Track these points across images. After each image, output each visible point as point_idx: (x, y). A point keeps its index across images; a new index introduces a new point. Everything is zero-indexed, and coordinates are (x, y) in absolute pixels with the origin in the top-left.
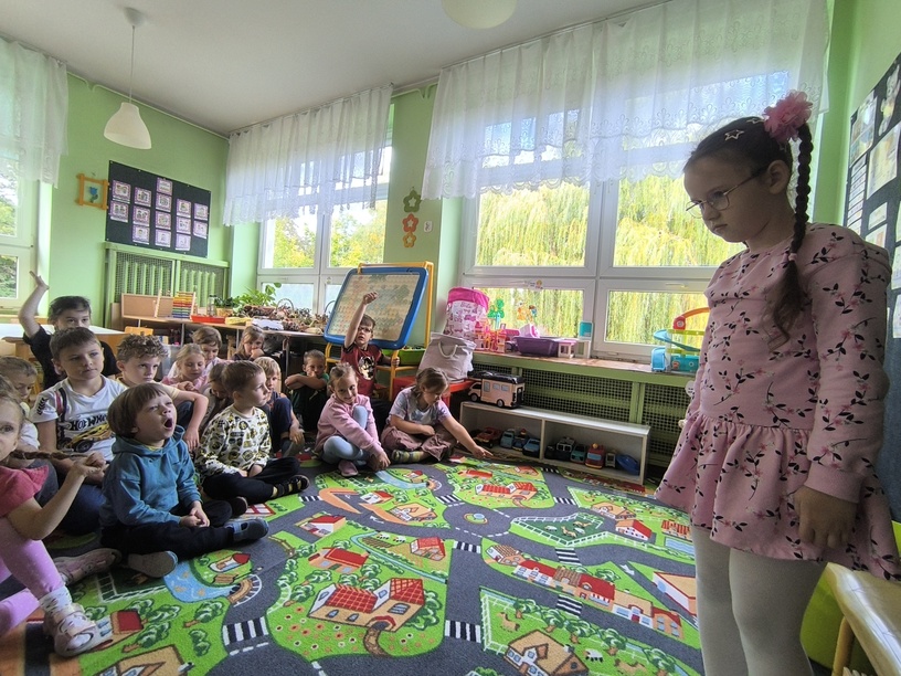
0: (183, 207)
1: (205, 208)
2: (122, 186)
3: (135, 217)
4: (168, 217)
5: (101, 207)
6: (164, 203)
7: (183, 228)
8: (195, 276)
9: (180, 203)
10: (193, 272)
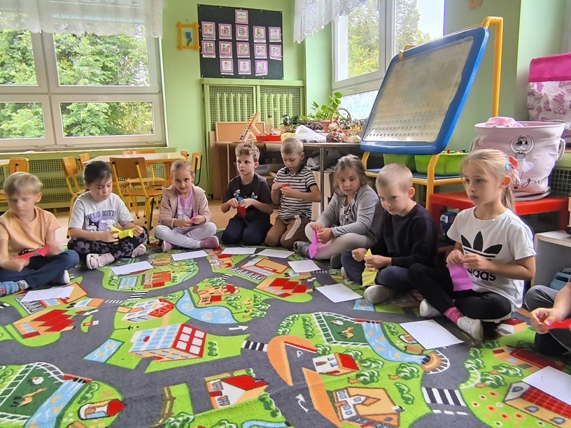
0: (258, 33)
1: (278, 30)
2: (208, 25)
3: (221, 51)
4: (247, 46)
5: (195, 48)
6: (242, 33)
7: (260, 54)
8: (275, 100)
9: (256, 29)
10: (273, 95)
